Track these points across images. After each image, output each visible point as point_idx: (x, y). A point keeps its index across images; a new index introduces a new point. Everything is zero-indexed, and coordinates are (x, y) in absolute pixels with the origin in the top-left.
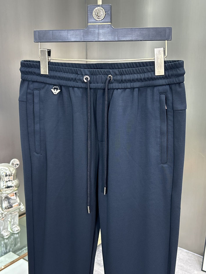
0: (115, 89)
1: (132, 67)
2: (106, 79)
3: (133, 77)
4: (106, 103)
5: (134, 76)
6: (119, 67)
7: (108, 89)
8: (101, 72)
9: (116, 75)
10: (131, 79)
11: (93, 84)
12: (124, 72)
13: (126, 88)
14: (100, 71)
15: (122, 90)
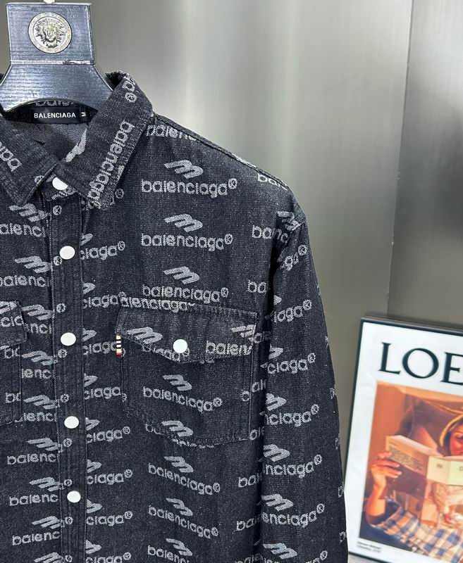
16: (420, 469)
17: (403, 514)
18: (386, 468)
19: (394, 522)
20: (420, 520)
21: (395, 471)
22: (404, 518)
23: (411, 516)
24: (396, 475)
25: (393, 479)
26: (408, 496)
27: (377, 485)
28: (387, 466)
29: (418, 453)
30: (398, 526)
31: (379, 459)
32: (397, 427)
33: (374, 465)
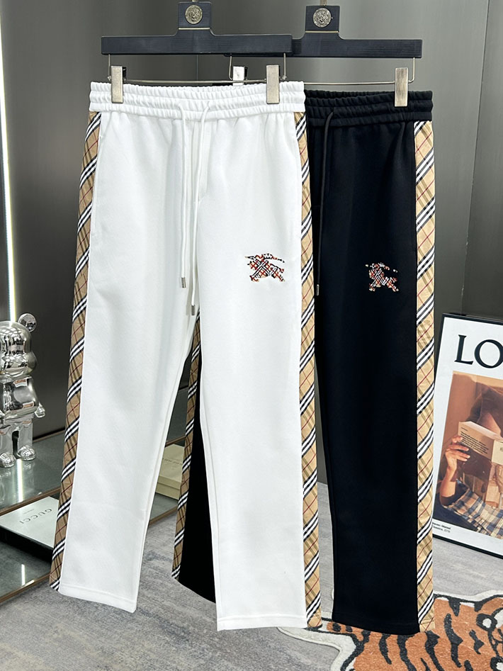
16: (486, 453)
17: (470, 496)
18: (458, 452)
19: (463, 503)
20: (485, 501)
21: (465, 456)
22: (472, 499)
23: (477, 497)
24: (465, 458)
25: (463, 462)
26: (475, 478)
27: (449, 468)
28: (458, 450)
29: (485, 438)
30: (466, 506)
31: (452, 443)
32: (468, 415)
33: (448, 449)
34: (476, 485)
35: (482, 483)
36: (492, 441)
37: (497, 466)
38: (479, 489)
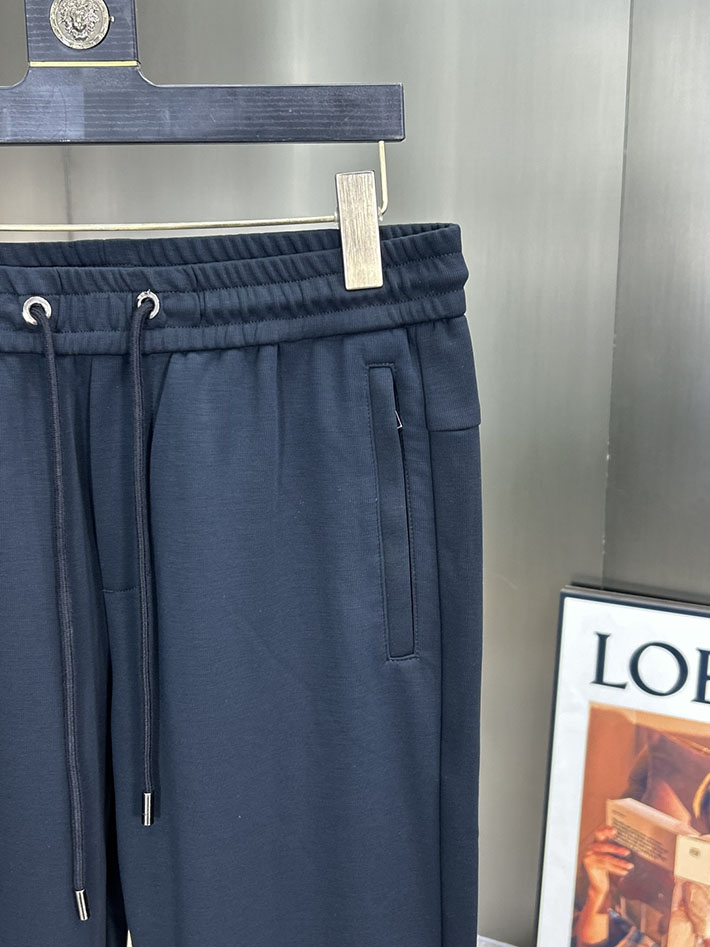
0: (172, 353)
1: (245, 254)
2: (130, 310)
3: (252, 296)
4: (138, 413)
5: (256, 295)
6: (187, 254)
7: (144, 355)
8: (105, 279)
9: (177, 289)
10: (245, 306)
11: (70, 335)
12: (213, 278)
13: (223, 345)
14: (98, 277)
15: (206, 354)
16: (663, 859)
17: (638, 940)
18: (607, 859)
21: (622, 863)
23: (651, 943)
24: (623, 870)
25: (621, 876)
26: (644, 907)
27: (595, 889)
28: (609, 854)
29: (659, 830)
31: (596, 841)
33: (589, 853)
34: (647, 921)
35: (659, 916)
36: (672, 838)
37: (687, 885)
38: (655, 928)
